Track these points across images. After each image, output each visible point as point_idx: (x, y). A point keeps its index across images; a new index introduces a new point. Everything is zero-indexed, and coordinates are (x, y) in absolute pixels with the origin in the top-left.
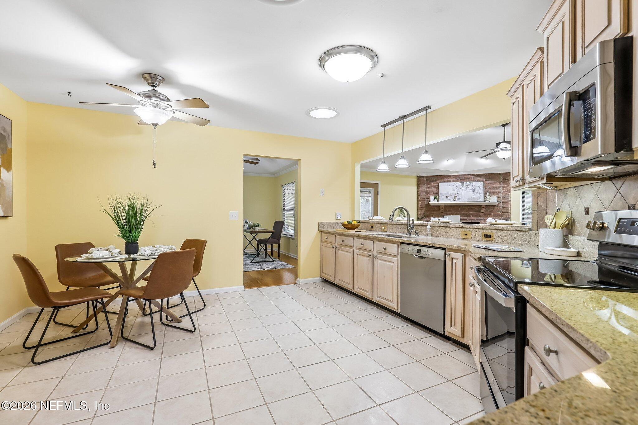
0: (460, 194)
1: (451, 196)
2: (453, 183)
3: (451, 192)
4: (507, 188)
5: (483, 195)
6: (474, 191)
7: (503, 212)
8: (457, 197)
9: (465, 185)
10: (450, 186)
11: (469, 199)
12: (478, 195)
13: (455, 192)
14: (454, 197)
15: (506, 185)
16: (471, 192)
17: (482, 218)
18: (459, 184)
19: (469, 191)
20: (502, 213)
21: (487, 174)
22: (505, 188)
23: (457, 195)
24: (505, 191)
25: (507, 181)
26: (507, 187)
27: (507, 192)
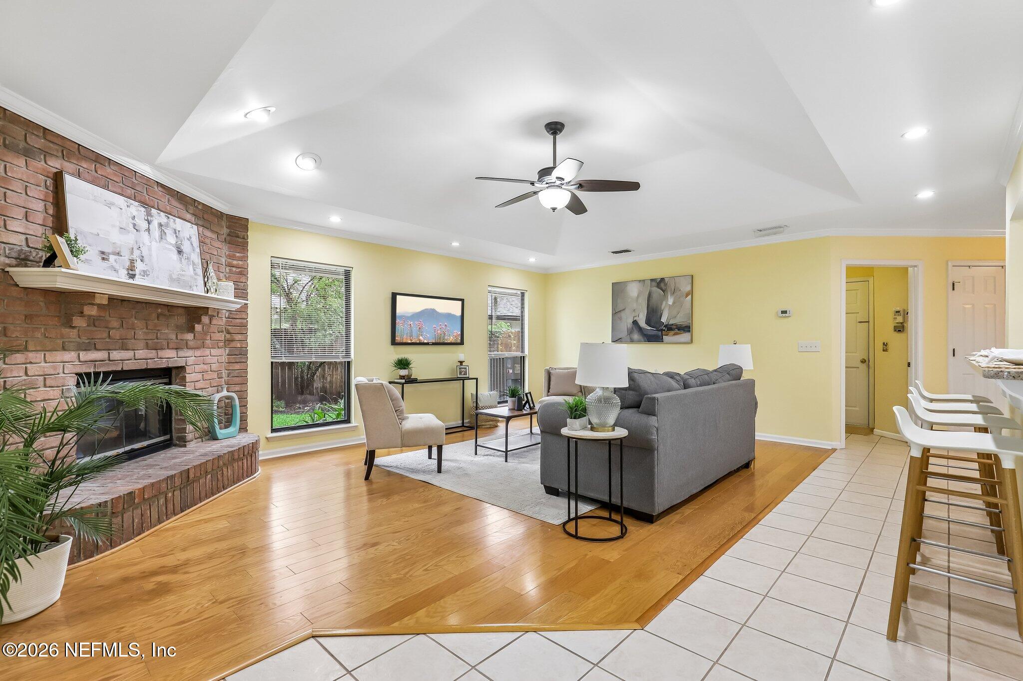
0: (145, 253)
1: (118, 254)
2: (120, 200)
3: (117, 238)
4: (240, 263)
5: (200, 271)
6: (180, 252)
7: (228, 332)
8: (140, 267)
9: (155, 224)
10: (110, 205)
11: (171, 280)
12: (191, 268)
13: (130, 239)
14: (128, 264)
15: (238, 255)
16: (174, 256)
17: (190, 353)
18: (136, 210)
19: (170, 250)
20: (228, 336)
21: (199, 203)
22: (235, 262)
23: (137, 253)
24: (234, 269)
25: (241, 242)
26: (240, 259)
27: (241, 273)
